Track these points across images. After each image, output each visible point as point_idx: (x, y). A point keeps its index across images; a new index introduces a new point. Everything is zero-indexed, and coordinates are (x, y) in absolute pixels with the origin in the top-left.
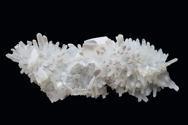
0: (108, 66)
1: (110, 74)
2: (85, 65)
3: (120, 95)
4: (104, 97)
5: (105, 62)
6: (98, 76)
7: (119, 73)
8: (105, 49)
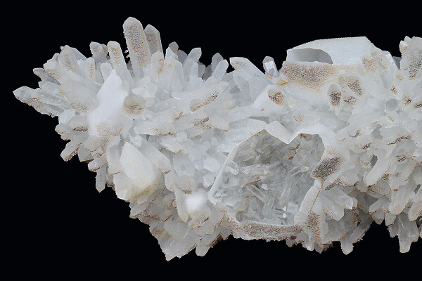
0: (367, 146)
1: (372, 178)
2: (287, 139)
3: (405, 248)
4: (347, 249)
5: (358, 134)
6: (331, 179)
7: (406, 174)
8: (362, 85)
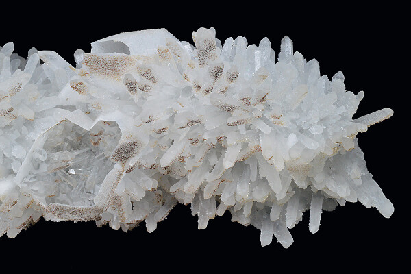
0: (162, 131)
1: (167, 160)
2: (87, 126)
3: (202, 225)
4: (151, 228)
5: (150, 119)
6: (131, 163)
7: (200, 155)
8: (155, 74)
